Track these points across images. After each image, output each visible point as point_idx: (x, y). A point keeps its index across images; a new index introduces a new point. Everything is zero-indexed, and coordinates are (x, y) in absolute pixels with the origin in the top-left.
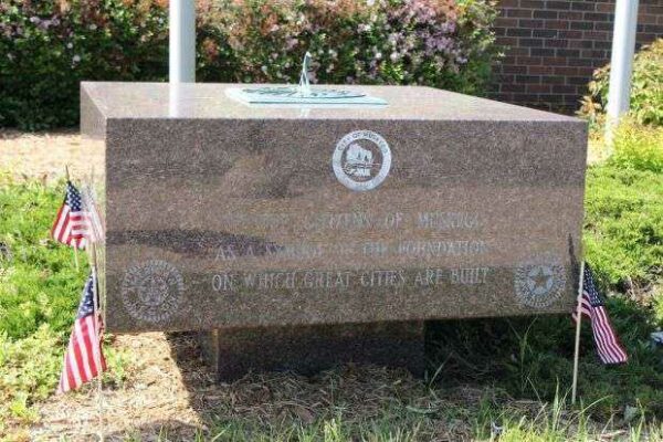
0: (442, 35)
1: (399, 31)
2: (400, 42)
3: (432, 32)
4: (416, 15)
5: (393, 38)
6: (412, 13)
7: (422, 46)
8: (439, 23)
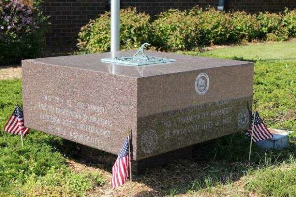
0: (28, 16)
1: (9, 15)
2: (11, 20)
3: (23, 15)
4: (16, 7)
5: (7, 19)
6: (15, 6)
7: (20, 22)
8: (26, 11)
